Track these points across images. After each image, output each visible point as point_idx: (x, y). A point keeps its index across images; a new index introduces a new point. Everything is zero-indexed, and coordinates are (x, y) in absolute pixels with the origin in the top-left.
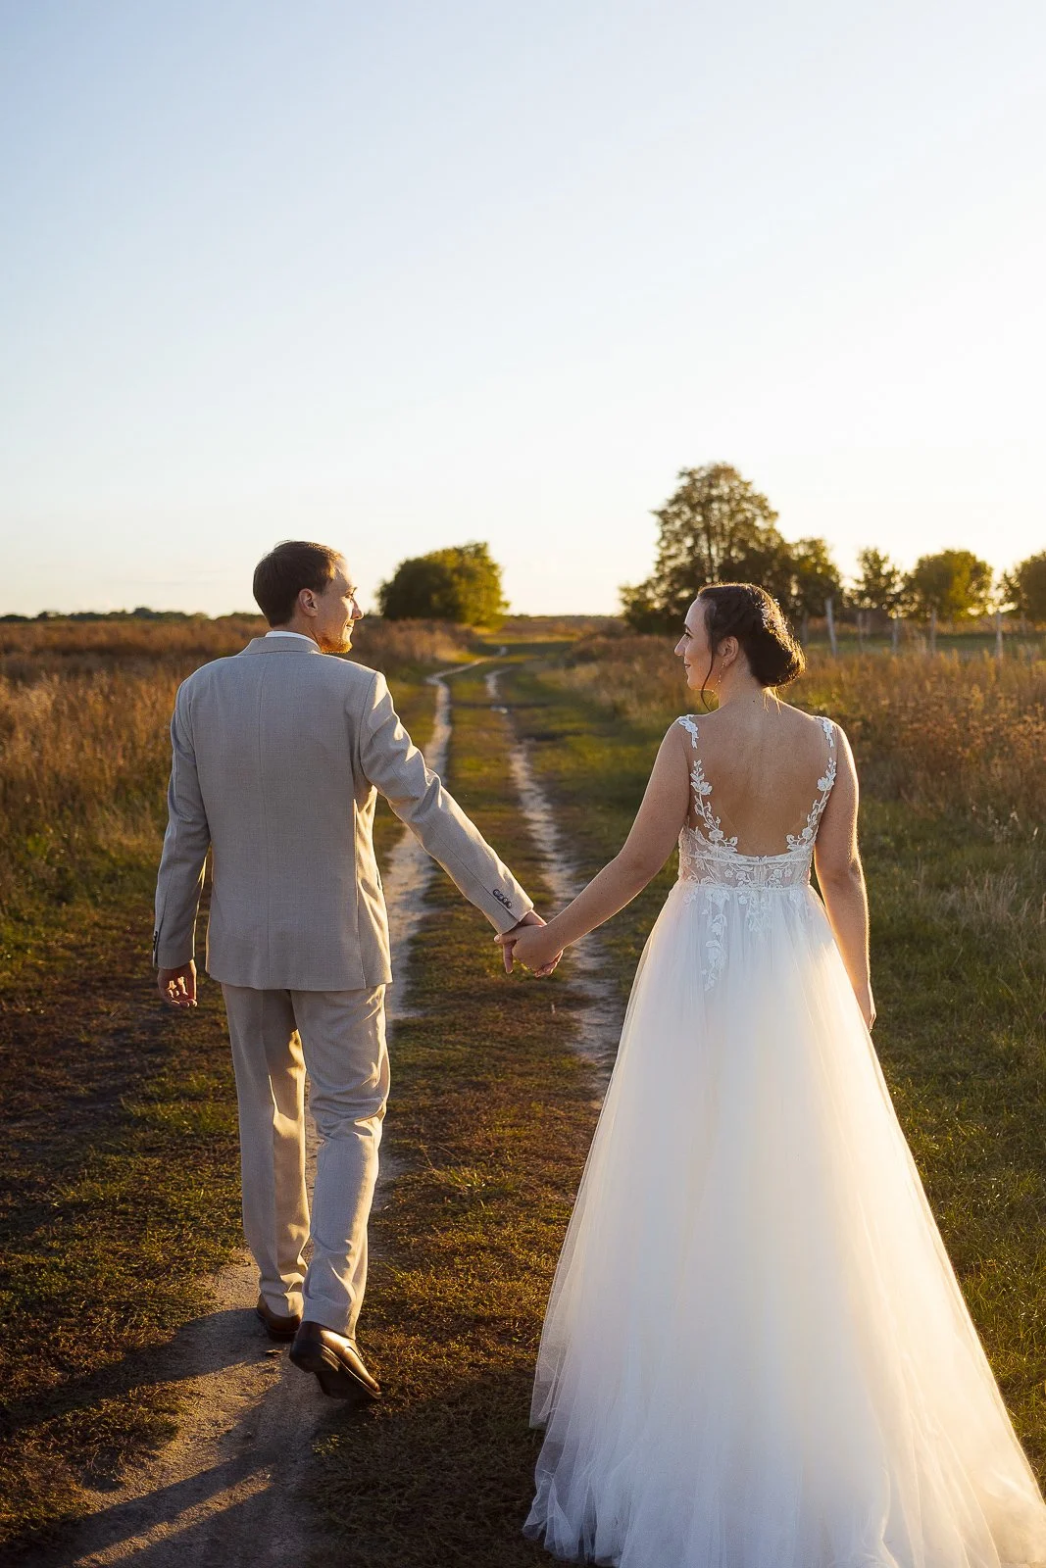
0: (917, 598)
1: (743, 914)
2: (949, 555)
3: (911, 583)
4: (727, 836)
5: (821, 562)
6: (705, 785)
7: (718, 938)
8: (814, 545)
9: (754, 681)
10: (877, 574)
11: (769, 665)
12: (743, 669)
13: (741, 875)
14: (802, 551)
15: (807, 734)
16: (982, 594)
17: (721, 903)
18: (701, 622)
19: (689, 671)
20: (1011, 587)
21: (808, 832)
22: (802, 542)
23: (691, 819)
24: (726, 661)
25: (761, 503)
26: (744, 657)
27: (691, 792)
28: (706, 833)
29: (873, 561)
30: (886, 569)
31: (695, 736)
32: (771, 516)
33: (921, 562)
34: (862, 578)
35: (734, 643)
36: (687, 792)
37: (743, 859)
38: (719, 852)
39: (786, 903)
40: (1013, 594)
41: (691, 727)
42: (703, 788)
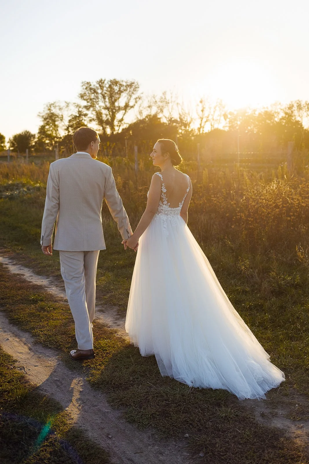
9: (171, 164)
12: (169, 161)
15: (185, 179)
21: (183, 202)
24: (166, 159)
26: (170, 158)
35: (168, 154)
41: (160, 176)
42: (165, 190)
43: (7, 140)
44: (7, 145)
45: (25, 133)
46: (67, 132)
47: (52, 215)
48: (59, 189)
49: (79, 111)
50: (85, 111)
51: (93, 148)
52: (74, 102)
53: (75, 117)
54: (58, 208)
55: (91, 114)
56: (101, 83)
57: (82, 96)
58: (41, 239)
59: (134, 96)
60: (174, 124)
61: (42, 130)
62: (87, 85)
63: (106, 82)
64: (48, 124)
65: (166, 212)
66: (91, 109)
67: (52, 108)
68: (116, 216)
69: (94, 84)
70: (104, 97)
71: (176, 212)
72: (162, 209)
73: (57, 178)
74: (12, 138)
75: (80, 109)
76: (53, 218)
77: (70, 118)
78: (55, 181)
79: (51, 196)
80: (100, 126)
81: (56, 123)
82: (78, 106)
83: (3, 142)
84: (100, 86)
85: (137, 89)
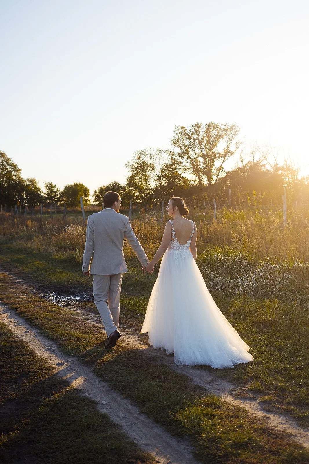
0: (65, 199)
1: (180, 255)
2: (76, 185)
3: (63, 194)
4: (178, 241)
5: (35, 187)
6: (174, 232)
7: (176, 259)
8: (32, 181)
9: (180, 215)
10: (52, 192)
11: (183, 212)
12: (178, 213)
13: (179, 248)
14: (28, 183)
15: (190, 224)
16: (86, 198)
17: (176, 253)
18: (171, 204)
19: (168, 212)
20: (97, 196)
21: (190, 240)
22: (28, 180)
23: (172, 239)
24: (175, 211)
25: (14, 166)
26: (178, 210)
27: (172, 234)
28: (174, 241)
29: (50, 187)
30: (55, 189)
31: (172, 224)
32: (17, 170)
33: (66, 187)
34: (46, 193)
35: (177, 208)
36: (171, 234)
37: (180, 245)
38: (176, 244)
39: (186, 252)
40: (98, 198)
41: (171, 223)
42: (174, 233)
43: (91, 193)
44: (92, 199)
45: (113, 185)
46: (158, 183)
47: (90, 251)
48: (94, 233)
49: (172, 159)
50: (179, 159)
51: (116, 205)
52: (167, 149)
53: (168, 166)
54: (93, 246)
55: (186, 162)
56: (197, 127)
57: (175, 143)
58: (83, 267)
59: (233, 142)
60: (280, 172)
61: (131, 181)
62: (180, 130)
63: (202, 126)
64: (137, 174)
65: (177, 248)
66: (186, 157)
67: (142, 157)
68: (135, 250)
69: (189, 129)
70: (200, 143)
71: (185, 248)
72: (174, 246)
73: (93, 226)
74: (97, 191)
75: (174, 157)
76: (90, 252)
77: (162, 167)
78: (91, 228)
79: (89, 238)
80: (195, 176)
81: (147, 173)
82: (172, 154)
83: (87, 195)
84: (196, 130)
85: (237, 133)
